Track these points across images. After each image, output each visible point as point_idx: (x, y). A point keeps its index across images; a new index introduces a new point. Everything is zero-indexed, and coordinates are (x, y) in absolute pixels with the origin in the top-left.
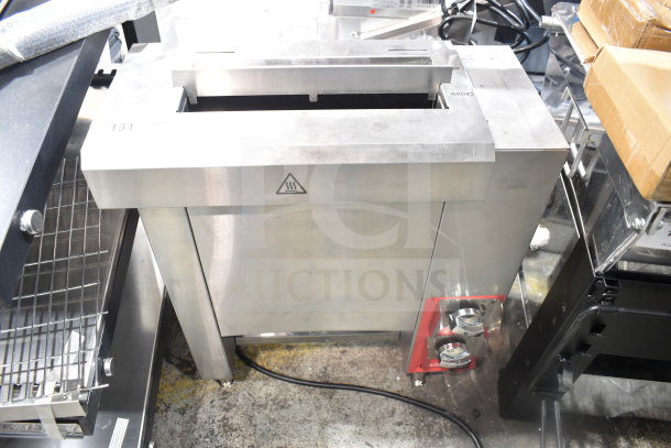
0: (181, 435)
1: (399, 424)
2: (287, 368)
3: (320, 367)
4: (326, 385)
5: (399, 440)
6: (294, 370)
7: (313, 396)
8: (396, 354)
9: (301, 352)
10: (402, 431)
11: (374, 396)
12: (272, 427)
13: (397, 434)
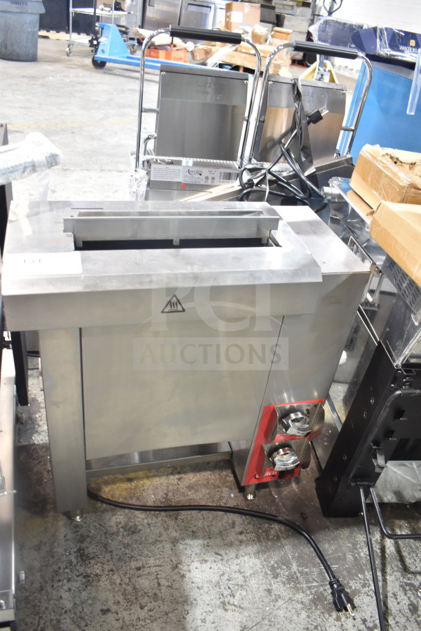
0: (40, 570)
1: (241, 533)
2: (131, 498)
3: (161, 494)
4: (170, 508)
5: (243, 547)
6: (138, 499)
7: (160, 519)
8: (227, 476)
9: (141, 482)
10: (245, 539)
11: (214, 512)
12: (127, 551)
13: (241, 542)
